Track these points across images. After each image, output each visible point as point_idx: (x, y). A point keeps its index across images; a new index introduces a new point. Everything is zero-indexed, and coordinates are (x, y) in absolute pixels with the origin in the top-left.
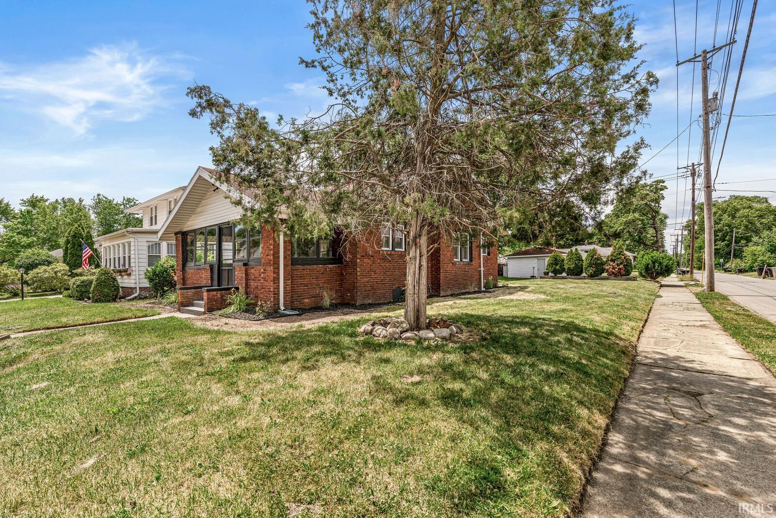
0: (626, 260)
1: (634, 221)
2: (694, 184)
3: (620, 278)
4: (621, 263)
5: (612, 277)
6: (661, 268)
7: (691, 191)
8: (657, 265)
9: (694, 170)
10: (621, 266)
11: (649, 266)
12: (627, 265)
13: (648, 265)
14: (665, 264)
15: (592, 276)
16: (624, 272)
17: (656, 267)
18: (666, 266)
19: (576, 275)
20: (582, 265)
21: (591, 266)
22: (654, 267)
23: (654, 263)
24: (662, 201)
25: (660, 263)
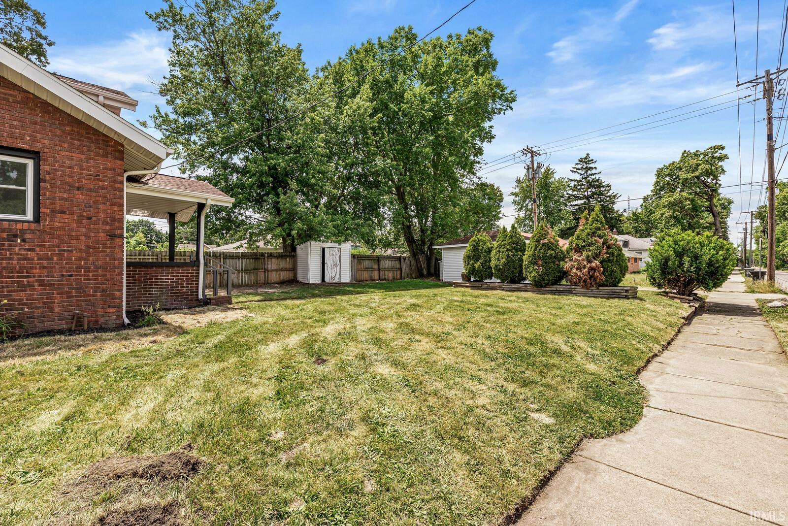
0: (609, 247)
1: (681, 202)
2: (769, 110)
3: (595, 291)
4: (596, 256)
5: (579, 289)
6: (698, 269)
7: (766, 122)
8: (686, 259)
9: (770, 81)
10: (596, 263)
11: (670, 263)
12: (609, 260)
13: (667, 260)
14: (706, 258)
15: (540, 286)
16: (603, 278)
17: (686, 265)
18: (710, 264)
19: (513, 281)
20: (521, 260)
21: (535, 263)
22: (681, 264)
23: (680, 255)
24: (722, 176)
25: (696, 257)
